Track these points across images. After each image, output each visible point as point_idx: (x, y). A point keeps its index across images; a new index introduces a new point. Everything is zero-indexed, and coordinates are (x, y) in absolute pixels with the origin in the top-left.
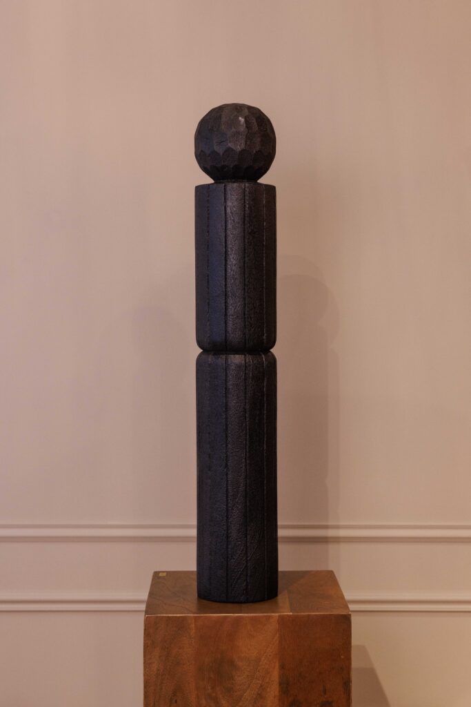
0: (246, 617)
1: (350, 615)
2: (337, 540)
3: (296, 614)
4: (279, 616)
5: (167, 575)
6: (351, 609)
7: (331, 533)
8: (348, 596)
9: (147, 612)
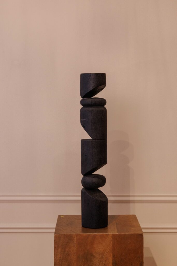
0: (98, 235)
1: (143, 234)
2: (134, 202)
3: (119, 233)
4: (112, 234)
5: (64, 216)
6: (143, 231)
7: (131, 199)
8: (142, 226)
9: (55, 233)
